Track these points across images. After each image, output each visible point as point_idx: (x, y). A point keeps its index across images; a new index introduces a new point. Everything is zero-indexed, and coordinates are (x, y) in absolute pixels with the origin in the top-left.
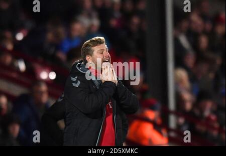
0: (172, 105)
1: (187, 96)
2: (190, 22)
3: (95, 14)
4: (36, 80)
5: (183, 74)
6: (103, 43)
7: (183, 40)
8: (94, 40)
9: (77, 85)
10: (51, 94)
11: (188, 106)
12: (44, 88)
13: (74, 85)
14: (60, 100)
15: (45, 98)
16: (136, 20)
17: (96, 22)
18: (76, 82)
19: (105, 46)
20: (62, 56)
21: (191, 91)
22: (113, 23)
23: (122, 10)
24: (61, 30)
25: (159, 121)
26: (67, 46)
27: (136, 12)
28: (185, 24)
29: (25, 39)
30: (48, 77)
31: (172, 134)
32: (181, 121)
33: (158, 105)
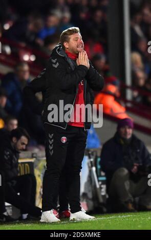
0: (129, 81)
1: (141, 75)
2: (143, 14)
3: (66, 8)
4: (20, 61)
5: (137, 57)
6: (78, 32)
7: (138, 29)
8: (70, 30)
9: (56, 66)
10: (31, 73)
11: (142, 82)
12: (26, 68)
13: (54, 65)
14: (39, 77)
15: (27, 76)
16: (99, 14)
17: (67, 15)
18: (55, 64)
19: (79, 35)
20: (40, 42)
21: (144, 70)
22: (83, 15)
23: (89, 5)
24: (40, 21)
25: (118, 94)
26: (44, 34)
27: (99, 7)
28: (139, 17)
29: (11, 28)
30: (30, 59)
31: (129, 105)
32: (136, 94)
33: (118, 82)
